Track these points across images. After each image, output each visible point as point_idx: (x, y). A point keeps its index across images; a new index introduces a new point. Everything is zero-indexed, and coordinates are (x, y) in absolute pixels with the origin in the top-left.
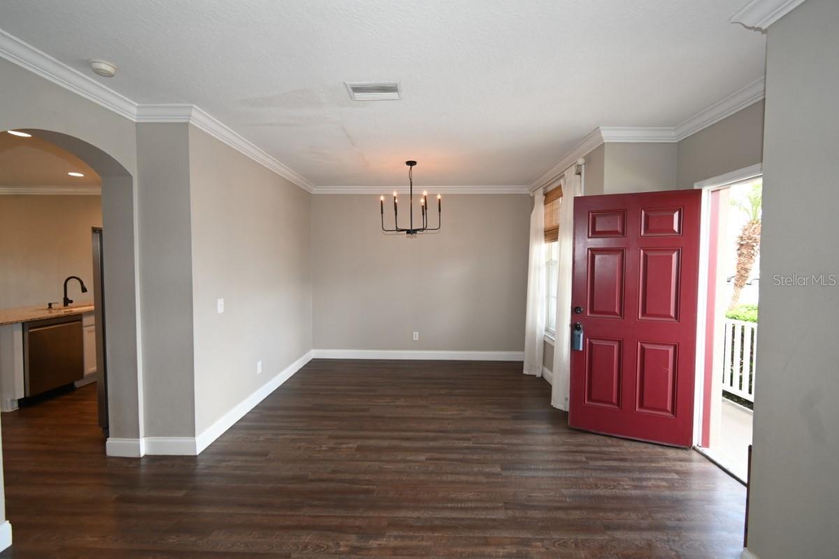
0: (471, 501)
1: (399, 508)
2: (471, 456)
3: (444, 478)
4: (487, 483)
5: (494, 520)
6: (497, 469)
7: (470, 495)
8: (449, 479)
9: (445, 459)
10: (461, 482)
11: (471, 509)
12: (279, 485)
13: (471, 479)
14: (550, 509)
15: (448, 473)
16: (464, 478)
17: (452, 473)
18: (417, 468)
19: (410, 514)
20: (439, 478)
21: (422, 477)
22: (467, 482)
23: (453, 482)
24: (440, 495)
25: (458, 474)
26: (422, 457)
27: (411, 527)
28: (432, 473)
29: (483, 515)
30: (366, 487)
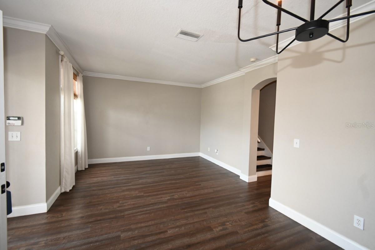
0: (139, 215)
1: (167, 207)
2: (140, 242)
3: (153, 222)
4: (131, 225)
5: (129, 210)
6: (123, 235)
7: (139, 217)
8: (150, 222)
9: (157, 234)
10: (144, 222)
11: (139, 212)
12: (218, 204)
13: (139, 225)
14: (104, 219)
15: (152, 225)
16: (143, 225)
17: (150, 226)
18: (169, 224)
19: (162, 206)
20: (156, 222)
21: (165, 220)
22: (141, 223)
23: (148, 221)
24: (153, 214)
25: (146, 226)
26: (170, 232)
27: (160, 203)
28: (161, 223)
29: (134, 211)
30: (185, 210)
